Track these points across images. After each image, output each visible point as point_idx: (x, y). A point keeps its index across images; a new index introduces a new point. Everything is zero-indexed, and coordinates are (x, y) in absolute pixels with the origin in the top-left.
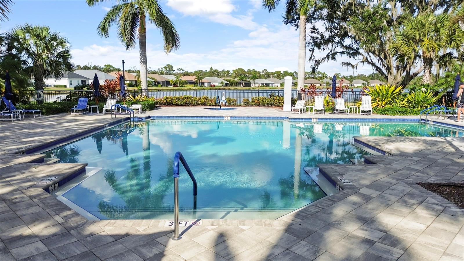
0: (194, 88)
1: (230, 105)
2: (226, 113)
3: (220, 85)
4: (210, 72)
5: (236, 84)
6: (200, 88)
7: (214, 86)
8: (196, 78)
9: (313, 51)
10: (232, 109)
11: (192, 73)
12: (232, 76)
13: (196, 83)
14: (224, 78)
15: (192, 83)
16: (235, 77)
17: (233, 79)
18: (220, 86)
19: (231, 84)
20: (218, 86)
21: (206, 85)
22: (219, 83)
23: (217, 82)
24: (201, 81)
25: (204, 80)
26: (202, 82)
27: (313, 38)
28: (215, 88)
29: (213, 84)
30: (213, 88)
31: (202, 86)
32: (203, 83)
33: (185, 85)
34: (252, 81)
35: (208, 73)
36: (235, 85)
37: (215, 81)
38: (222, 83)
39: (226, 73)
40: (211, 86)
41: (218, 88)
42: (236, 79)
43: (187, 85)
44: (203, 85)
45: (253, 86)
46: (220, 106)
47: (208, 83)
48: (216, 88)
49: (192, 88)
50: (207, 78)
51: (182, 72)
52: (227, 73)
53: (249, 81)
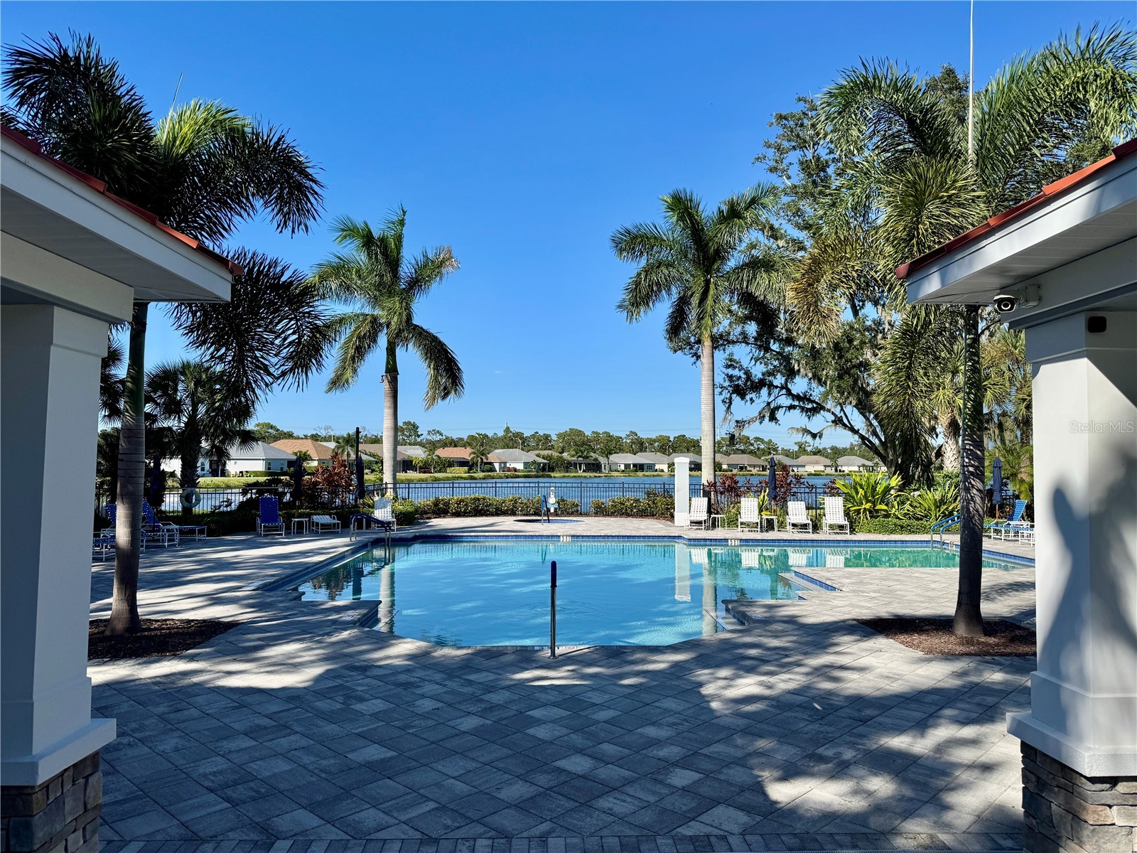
0: (469, 475)
2: (561, 529)
3: (529, 467)
4: (505, 437)
5: (568, 466)
6: (484, 474)
7: (515, 470)
8: (473, 453)
9: (730, 403)
11: (462, 439)
12: (556, 446)
13: (473, 465)
14: (537, 452)
15: (463, 463)
16: (563, 449)
17: (557, 454)
18: (529, 471)
19: (555, 465)
20: (521, 471)
22: (526, 464)
24: (485, 460)
25: (491, 457)
26: (488, 461)
27: (730, 377)
28: (516, 473)
29: (512, 465)
30: (512, 474)
33: (447, 469)
34: (603, 459)
35: (501, 439)
36: (563, 468)
37: (515, 460)
38: (534, 463)
39: (540, 441)
40: (509, 470)
41: (523, 474)
42: (566, 456)
43: (452, 468)
47: (501, 463)
48: (519, 473)
49: (464, 475)
50: (497, 451)
51: (438, 437)
52: (543, 441)
53: (596, 460)
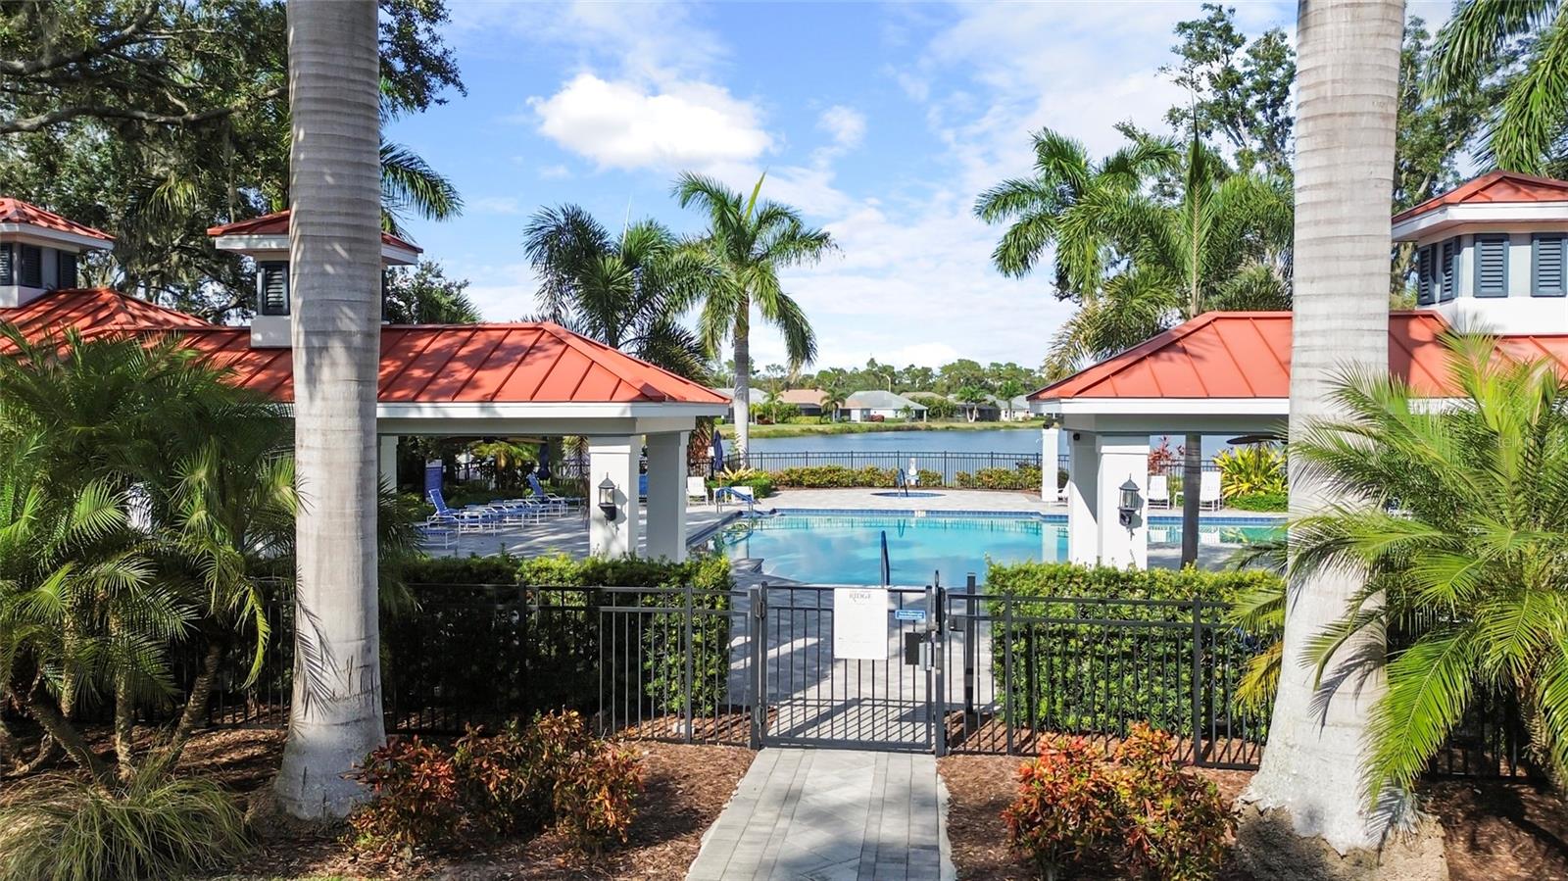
0: (820, 428)
1: (927, 486)
2: (918, 504)
3: (900, 416)
4: (868, 373)
5: (951, 412)
6: (839, 426)
7: (882, 419)
8: (828, 398)
10: (933, 495)
11: (809, 379)
12: (939, 384)
13: (825, 413)
14: (911, 395)
15: (813, 411)
16: (949, 388)
17: (940, 397)
18: (901, 421)
19: (936, 412)
20: (892, 421)
21: (856, 416)
22: (896, 411)
23: (890, 406)
24: (840, 407)
25: (849, 402)
26: (846, 407)
28: (883, 425)
29: (879, 413)
30: (876, 425)
31: (844, 421)
32: (847, 412)
33: (793, 420)
34: (1002, 404)
35: (861, 376)
36: (947, 415)
37: (884, 405)
38: (907, 409)
39: (917, 377)
40: (872, 419)
41: (893, 425)
42: (951, 398)
43: (798, 418)
44: (846, 418)
45: (1006, 419)
46: (905, 487)
47: (862, 410)
48: (888, 425)
49: (814, 427)
50: (857, 393)
52: (921, 377)
53: (993, 404)
